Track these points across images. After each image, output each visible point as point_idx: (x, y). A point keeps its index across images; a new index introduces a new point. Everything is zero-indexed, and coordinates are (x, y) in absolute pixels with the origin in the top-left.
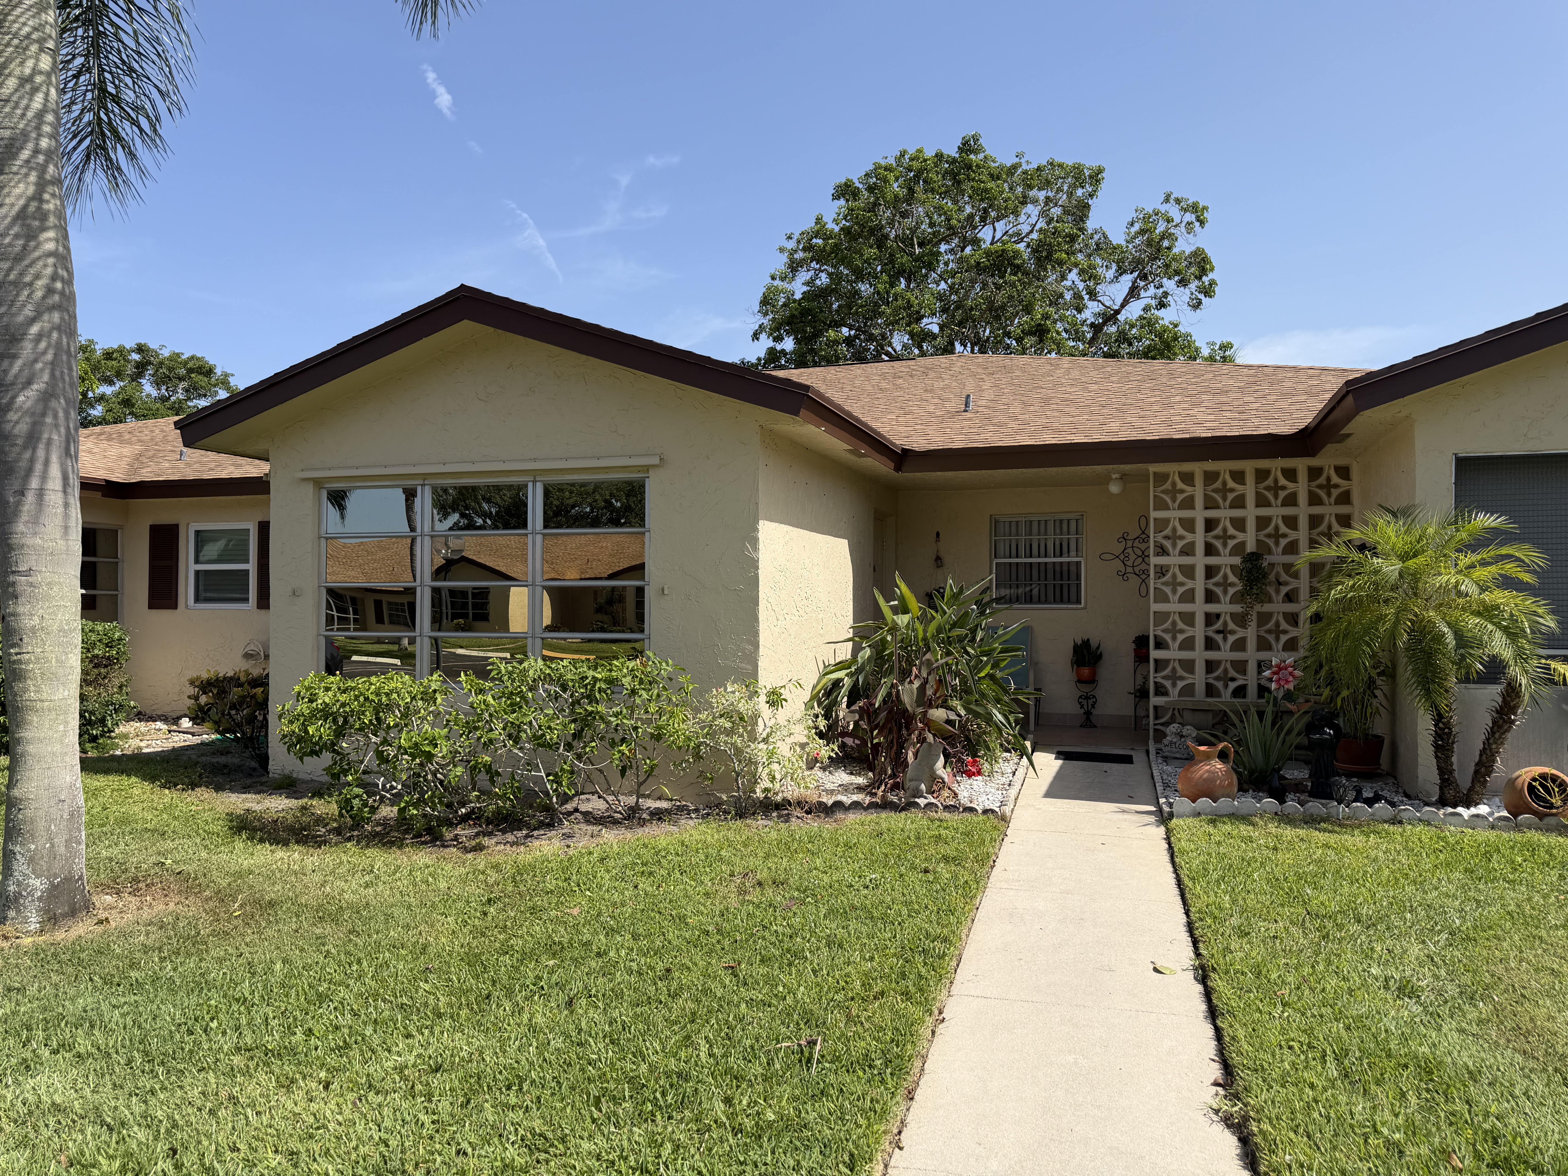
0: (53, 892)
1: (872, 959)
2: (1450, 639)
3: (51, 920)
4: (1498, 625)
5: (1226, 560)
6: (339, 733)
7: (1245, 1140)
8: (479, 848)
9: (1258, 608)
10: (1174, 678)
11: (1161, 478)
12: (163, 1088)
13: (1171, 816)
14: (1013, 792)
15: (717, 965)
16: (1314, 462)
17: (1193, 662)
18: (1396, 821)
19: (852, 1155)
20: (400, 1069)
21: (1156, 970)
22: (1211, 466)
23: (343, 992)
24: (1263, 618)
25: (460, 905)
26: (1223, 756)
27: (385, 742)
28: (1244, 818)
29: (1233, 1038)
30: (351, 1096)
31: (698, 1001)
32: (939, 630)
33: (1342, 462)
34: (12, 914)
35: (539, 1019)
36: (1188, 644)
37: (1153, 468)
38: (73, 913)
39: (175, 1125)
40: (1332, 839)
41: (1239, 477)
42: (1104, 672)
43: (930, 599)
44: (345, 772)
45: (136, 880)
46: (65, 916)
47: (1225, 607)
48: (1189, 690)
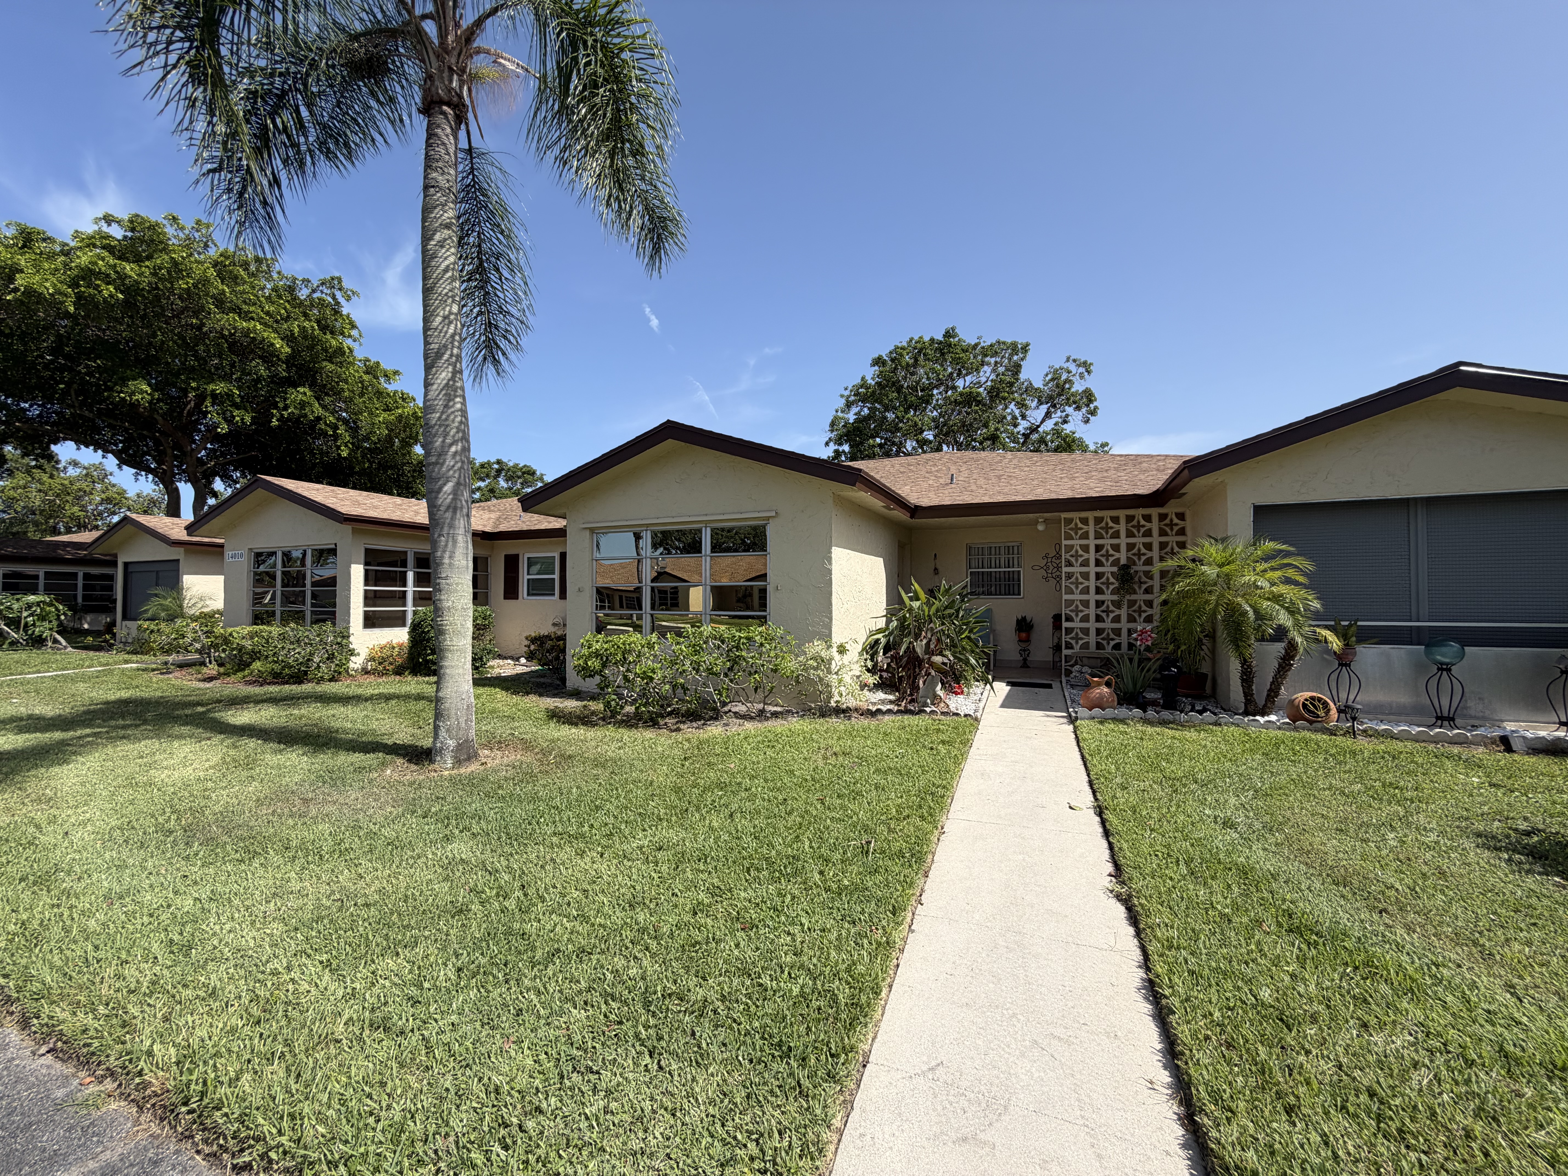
0: (459, 747)
1: (902, 797)
2: (1251, 614)
3: (458, 762)
4: (1282, 606)
5: (1108, 569)
6: (604, 665)
7: (1130, 909)
8: (678, 730)
9: (1128, 597)
10: (1077, 639)
11: (1069, 521)
12: (517, 853)
13: (1077, 718)
14: (982, 705)
15: (813, 798)
16: (1162, 510)
17: (1088, 629)
18: (1217, 724)
19: (894, 907)
20: (641, 848)
21: (1071, 808)
22: (1099, 514)
23: (608, 805)
24: (1131, 603)
25: (669, 760)
26: (1108, 684)
27: (628, 670)
28: (1123, 721)
29: (1120, 849)
30: (615, 861)
31: (803, 817)
32: (937, 610)
33: (1180, 510)
34: (438, 758)
35: (715, 824)
36: (1085, 619)
37: (1064, 515)
38: (469, 759)
39: (524, 873)
40: (1177, 734)
41: (1116, 520)
42: (1034, 636)
43: (931, 593)
44: (607, 687)
45: (500, 742)
46: (465, 760)
47: (1108, 597)
48: (1086, 646)
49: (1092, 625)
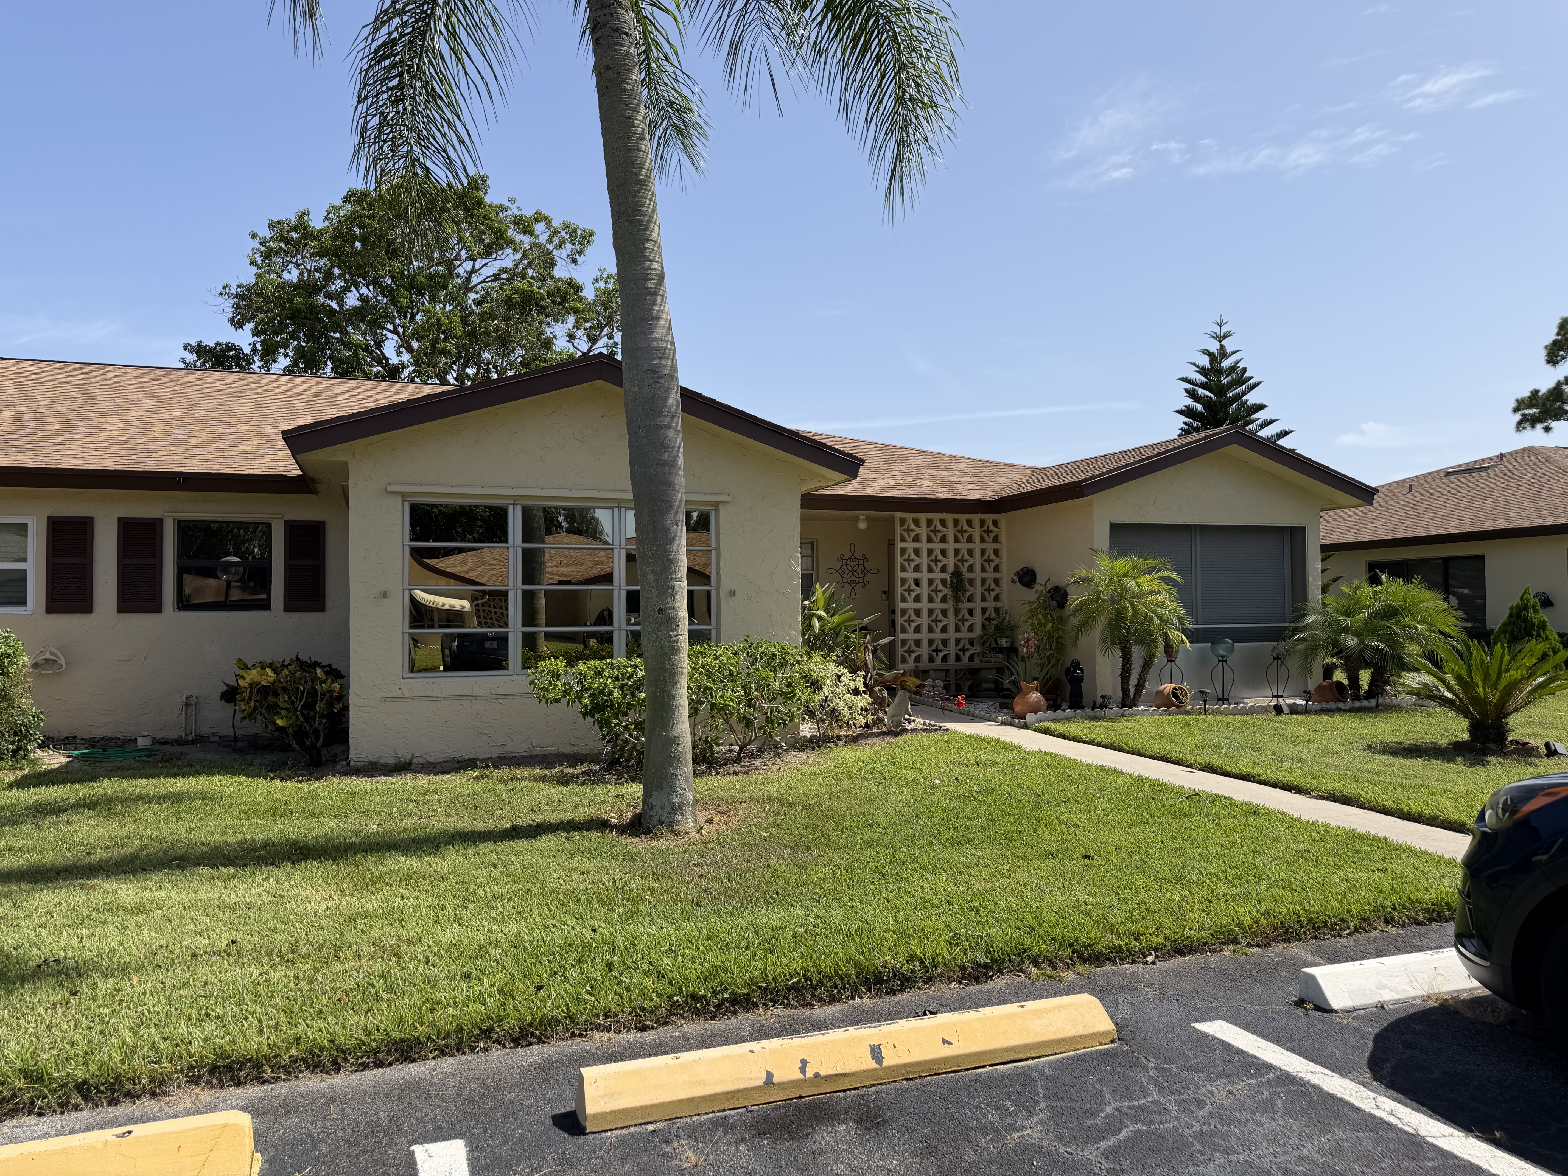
5: (937, 576)
9: (956, 605)
10: (910, 652)
11: (902, 521)
13: (1026, 724)
16: (983, 516)
17: (920, 641)
22: (931, 516)
24: (957, 612)
26: (1036, 689)
33: (996, 517)
36: (918, 629)
37: (897, 515)
41: (944, 523)
47: (938, 605)
48: (919, 658)
49: (924, 636)
